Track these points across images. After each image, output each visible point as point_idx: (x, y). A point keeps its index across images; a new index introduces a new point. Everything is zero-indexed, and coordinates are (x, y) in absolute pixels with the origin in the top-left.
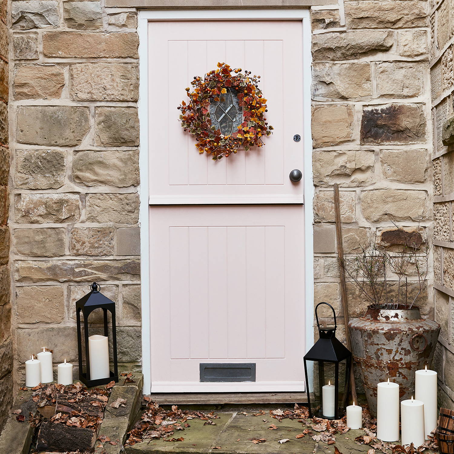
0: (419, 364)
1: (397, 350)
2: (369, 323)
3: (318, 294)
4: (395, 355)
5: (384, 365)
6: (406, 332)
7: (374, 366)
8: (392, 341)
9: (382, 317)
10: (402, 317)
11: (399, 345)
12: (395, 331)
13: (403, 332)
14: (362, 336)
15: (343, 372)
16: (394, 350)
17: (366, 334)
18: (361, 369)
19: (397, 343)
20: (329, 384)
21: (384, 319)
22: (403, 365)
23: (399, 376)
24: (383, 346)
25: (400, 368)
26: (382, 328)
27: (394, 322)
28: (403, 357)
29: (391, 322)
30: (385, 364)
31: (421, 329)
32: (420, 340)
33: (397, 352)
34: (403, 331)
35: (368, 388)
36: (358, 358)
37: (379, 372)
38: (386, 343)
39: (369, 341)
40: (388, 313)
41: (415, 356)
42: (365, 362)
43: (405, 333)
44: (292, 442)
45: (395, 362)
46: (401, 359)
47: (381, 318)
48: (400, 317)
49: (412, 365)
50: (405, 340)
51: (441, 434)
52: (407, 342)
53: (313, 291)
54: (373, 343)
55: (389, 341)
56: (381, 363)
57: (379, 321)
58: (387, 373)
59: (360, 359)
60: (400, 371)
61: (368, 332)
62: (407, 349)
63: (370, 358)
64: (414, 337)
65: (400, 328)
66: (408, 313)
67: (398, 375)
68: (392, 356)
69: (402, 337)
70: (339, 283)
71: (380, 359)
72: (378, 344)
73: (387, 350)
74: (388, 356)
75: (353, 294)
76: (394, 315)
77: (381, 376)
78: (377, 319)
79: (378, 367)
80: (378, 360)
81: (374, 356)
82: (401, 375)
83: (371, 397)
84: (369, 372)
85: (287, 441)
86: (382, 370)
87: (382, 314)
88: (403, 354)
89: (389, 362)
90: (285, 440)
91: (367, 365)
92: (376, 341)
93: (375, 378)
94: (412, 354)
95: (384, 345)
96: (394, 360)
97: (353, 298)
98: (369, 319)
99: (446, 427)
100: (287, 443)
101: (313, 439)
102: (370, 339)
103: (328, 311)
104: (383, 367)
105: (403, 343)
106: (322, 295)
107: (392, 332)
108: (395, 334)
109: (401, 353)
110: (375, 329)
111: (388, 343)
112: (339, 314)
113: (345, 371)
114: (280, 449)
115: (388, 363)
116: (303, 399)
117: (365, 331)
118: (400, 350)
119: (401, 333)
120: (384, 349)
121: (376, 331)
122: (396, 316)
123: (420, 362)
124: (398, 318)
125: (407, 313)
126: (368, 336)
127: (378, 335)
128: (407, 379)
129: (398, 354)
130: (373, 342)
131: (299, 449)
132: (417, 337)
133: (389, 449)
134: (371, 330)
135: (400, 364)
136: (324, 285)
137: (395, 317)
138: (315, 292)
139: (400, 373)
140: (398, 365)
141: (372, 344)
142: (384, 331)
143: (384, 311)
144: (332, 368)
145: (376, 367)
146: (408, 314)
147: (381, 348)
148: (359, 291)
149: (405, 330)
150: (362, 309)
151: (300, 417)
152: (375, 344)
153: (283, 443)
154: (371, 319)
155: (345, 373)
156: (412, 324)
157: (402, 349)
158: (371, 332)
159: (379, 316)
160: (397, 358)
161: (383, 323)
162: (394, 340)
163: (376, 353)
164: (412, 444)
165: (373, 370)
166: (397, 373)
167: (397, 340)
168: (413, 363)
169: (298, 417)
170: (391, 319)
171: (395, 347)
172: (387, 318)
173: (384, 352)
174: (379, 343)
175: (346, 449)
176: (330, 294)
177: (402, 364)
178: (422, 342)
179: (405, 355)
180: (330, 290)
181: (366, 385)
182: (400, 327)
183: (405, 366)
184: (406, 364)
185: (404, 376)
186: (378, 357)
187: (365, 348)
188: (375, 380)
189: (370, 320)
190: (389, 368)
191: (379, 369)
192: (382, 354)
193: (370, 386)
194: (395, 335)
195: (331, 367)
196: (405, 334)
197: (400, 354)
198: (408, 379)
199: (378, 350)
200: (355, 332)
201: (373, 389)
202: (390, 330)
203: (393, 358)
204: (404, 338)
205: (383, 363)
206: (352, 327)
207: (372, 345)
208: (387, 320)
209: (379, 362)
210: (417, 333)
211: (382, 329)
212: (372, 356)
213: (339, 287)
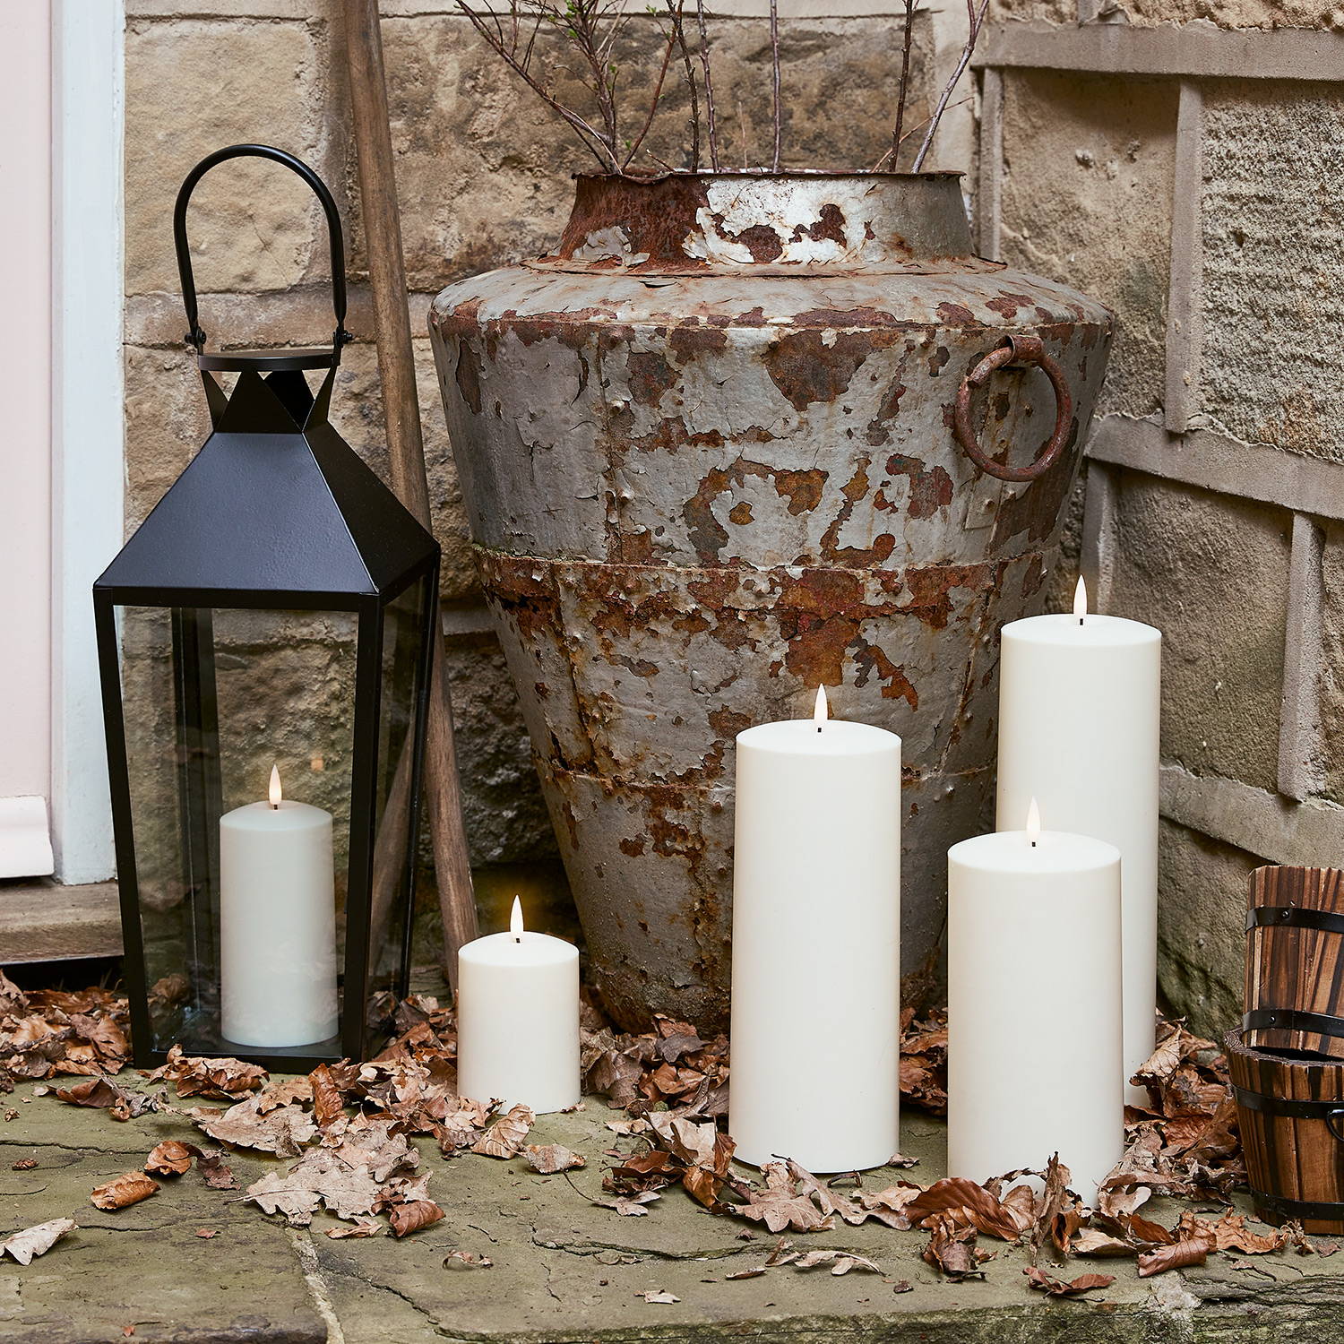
0: (998, 580)
1: (861, 477)
2: (633, 286)
3: (156, 110)
4: (845, 514)
5: (759, 595)
6: (932, 334)
7: (672, 613)
8: (825, 411)
9: (722, 234)
10: (870, 235)
11: (877, 433)
12: (849, 331)
13: (911, 335)
14: (583, 384)
15: (334, 709)
16: (841, 474)
17: (619, 362)
18: (552, 646)
19: (859, 422)
20: (275, 792)
21: (741, 254)
22: (896, 592)
23: (861, 681)
24: (755, 453)
25: (873, 613)
26: (747, 307)
27: (817, 269)
28: (895, 525)
29: (794, 270)
30: (764, 586)
31: (1024, 316)
32: (1019, 401)
33: (856, 489)
34: (911, 325)
35: (608, 794)
36: (533, 566)
37: (707, 660)
38: (777, 428)
39: (646, 420)
40: (770, 207)
41: (981, 522)
42: (595, 586)
43: (922, 339)
44: (100, 1245)
45: (839, 567)
46: (885, 544)
47: (715, 244)
48: (854, 230)
49: (952, 592)
50: (919, 400)
51: (1288, 1063)
52: (932, 413)
53: (120, 84)
54: (675, 429)
55: (801, 407)
56: (731, 583)
57: (701, 269)
58: (777, 655)
59: (554, 570)
60: (871, 635)
61: (641, 344)
62: (928, 469)
63: (642, 548)
64: (983, 367)
65: (879, 308)
66: (912, 201)
67: (851, 670)
68: (819, 521)
69: (902, 369)
70: (317, 28)
71: (726, 553)
72: (713, 439)
73: (782, 476)
74: (792, 524)
75: (418, 109)
76: (811, 218)
77: (726, 683)
78: (680, 257)
79: (709, 616)
80: (708, 558)
81: (677, 535)
82: (874, 672)
83: (625, 858)
84: (627, 661)
85: (62, 1241)
86: (736, 641)
87: (719, 218)
88: (903, 503)
89: (796, 572)
90: (41, 1236)
91: (617, 607)
92: (700, 419)
93: (677, 706)
94: (958, 504)
95: (764, 437)
96: (830, 553)
97: (419, 143)
98: (614, 261)
99: (1321, 1007)
100: (62, 1255)
101: (254, 1205)
102: (652, 398)
103: (228, 244)
104: (750, 613)
105: (902, 421)
106: (184, 120)
107: (829, 337)
108: (853, 352)
109: (889, 494)
110: (694, 321)
111: (794, 423)
112: (308, 268)
113: (348, 703)
114: (35, 1308)
115: (787, 582)
116: (54, 931)
117: (614, 343)
118: (877, 473)
119: (891, 340)
120: (764, 470)
121: (707, 334)
122: (830, 223)
123: (1004, 565)
124: (842, 241)
125: (902, 202)
126: (638, 382)
127: (717, 368)
128: (913, 699)
129: (864, 507)
130: (679, 419)
131: (184, 1293)
132: (1003, 370)
133: (871, 1219)
134: (661, 331)
135: (873, 585)
136: (205, 37)
137: (818, 232)
138: (132, 96)
139: (870, 656)
140: (859, 588)
141: (669, 437)
142: (768, 334)
143: (734, 188)
144: (261, 681)
145: (693, 617)
146: (907, 214)
147: (738, 470)
148: (461, 92)
149: (920, 320)
150: (483, 226)
151: (61, 1065)
152: (694, 441)
153: (35, 1256)
154: (628, 260)
155: (349, 720)
156: (949, 282)
157: (896, 465)
158: (662, 344)
159: (698, 228)
160: (853, 537)
161: (738, 276)
162: (844, 400)
163: (696, 512)
164: (1053, 1163)
165: (662, 646)
166: (851, 652)
167: (862, 395)
168: (963, 577)
169: (42, 1068)
170: (793, 251)
171: (846, 448)
172: (762, 240)
173: (761, 494)
174: (724, 430)
175: (549, 1254)
176: (246, 112)
177: (888, 584)
178: (1029, 413)
179: (914, 511)
180: (246, 78)
181: (594, 770)
182: (880, 300)
183: (906, 598)
184: (917, 578)
185: (897, 673)
186: (708, 539)
187: (609, 474)
188: (678, 721)
189: (620, 270)
190: (791, 621)
191: (714, 633)
192: (741, 514)
193: (626, 775)
194: (851, 361)
195: (254, 672)
196: (925, 346)
197: (881, 503)
198: (922, 696)
199: (716, 480)
200: (525, 354)
201: (647, 792)
202: (811, 321)
203: (829, 537)
204: (917, 379)
205: (749, 585)
206: (491, 324)
207: (667, 443)
208: (759, 258)
209: (713, 576)
210: (1006, 342)
211: (754, 318)
212: (660, 531)
213: (310, 55)
